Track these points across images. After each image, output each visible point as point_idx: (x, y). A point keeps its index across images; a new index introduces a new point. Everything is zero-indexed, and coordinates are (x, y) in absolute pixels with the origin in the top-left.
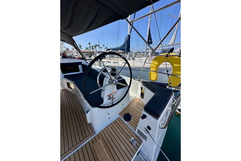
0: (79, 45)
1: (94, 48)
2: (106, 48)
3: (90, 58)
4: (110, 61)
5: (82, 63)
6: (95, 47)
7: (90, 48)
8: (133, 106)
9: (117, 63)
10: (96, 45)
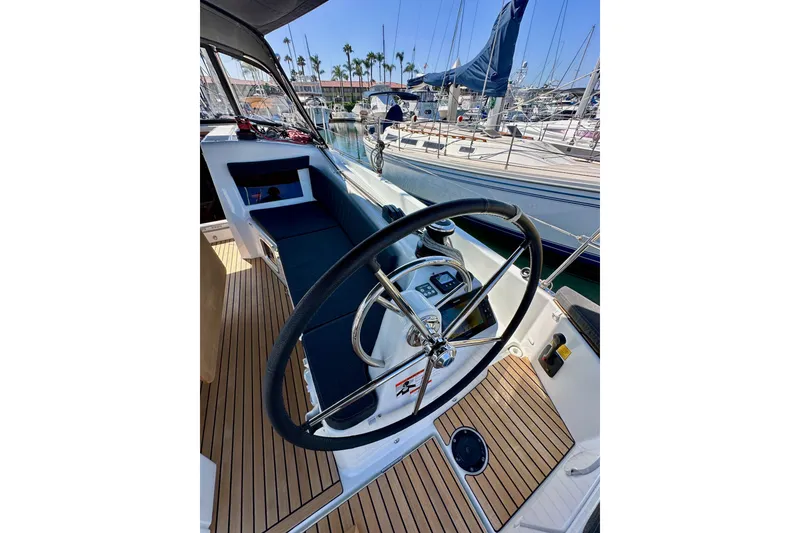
0: (312, 59)
1: (364, 69)
2: (407, 70)
3: (348, 116)
4: (414, 136)
5: (310, 164)
6: (367, 65)
7: (350, 68)
8: (497, 397)
9: (440, 146)
10: (371, 56)
